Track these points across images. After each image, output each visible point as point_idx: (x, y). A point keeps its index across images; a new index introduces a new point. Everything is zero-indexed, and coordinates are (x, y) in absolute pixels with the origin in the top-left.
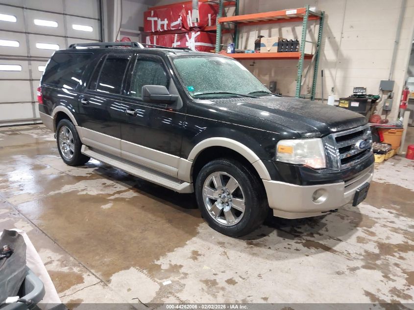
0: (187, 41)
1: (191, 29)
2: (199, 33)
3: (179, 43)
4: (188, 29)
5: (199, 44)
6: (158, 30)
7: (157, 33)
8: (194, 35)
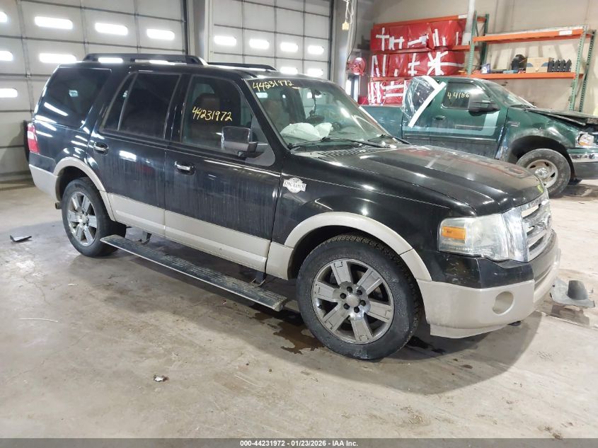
0: (429, 60)
1: (437, 49)
2: (447, 53)
3: (418, 63)
4: (433, 48)
5: (446, 64)
6: (390, 48)
7: (387, 52)
8: (439, 55)
